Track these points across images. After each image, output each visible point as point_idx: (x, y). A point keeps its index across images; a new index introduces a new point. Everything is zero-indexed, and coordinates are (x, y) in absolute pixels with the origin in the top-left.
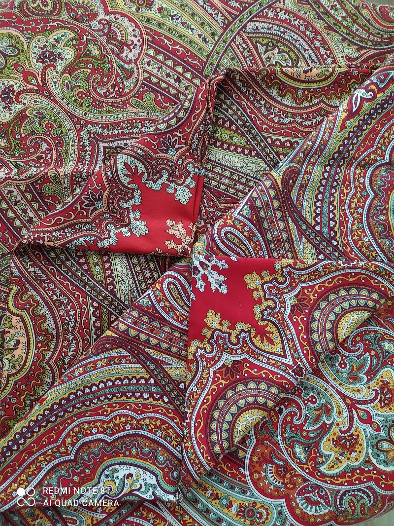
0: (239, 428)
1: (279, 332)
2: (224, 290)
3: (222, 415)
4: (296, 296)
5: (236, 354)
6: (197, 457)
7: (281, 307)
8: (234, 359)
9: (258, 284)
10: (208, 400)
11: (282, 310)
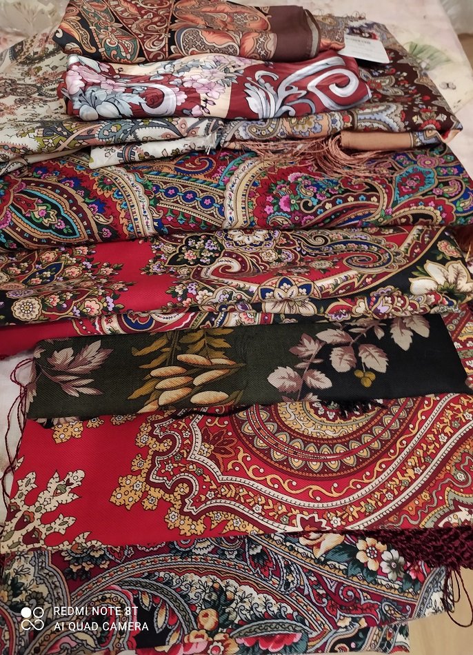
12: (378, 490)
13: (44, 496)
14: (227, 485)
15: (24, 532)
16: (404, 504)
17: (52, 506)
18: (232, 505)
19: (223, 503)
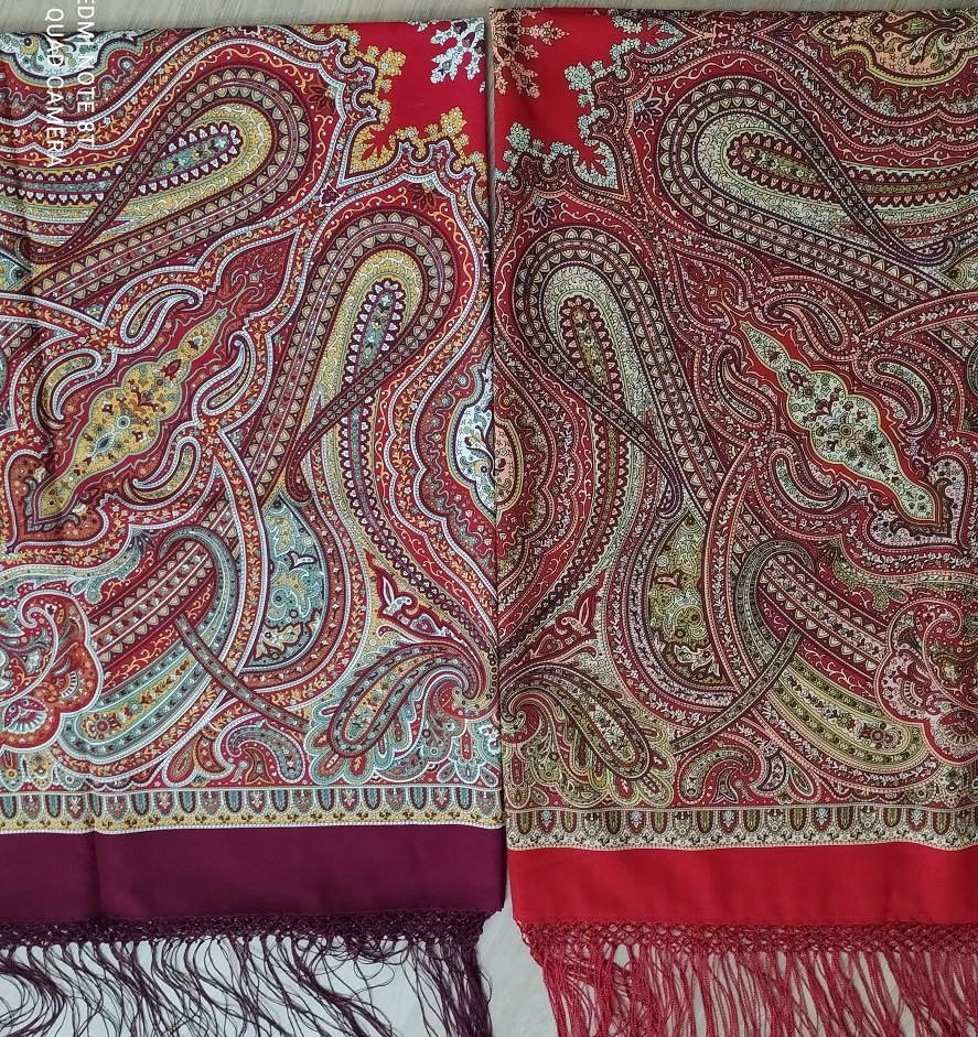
0: (244, 112)
1: (381, 168)
2: (436, 77)
3: (258, 87)
4: (435, 190)
5: (345, 103)
6: (202, 50)
7: (418, 168)
8: (337, 101)
9: (449, 130)
10: (277, 62)
11: (413, 170)
12: (196, 54)
13: (459, 60)
14: (313, 61)
15: (468, 31)
16: (176, 42)
17: (451, 52)
18: (309, 45)
19: (317, 47)
